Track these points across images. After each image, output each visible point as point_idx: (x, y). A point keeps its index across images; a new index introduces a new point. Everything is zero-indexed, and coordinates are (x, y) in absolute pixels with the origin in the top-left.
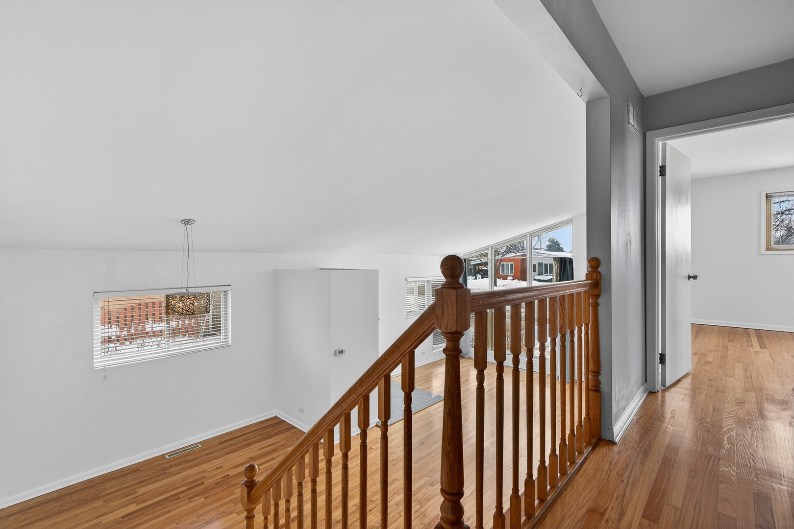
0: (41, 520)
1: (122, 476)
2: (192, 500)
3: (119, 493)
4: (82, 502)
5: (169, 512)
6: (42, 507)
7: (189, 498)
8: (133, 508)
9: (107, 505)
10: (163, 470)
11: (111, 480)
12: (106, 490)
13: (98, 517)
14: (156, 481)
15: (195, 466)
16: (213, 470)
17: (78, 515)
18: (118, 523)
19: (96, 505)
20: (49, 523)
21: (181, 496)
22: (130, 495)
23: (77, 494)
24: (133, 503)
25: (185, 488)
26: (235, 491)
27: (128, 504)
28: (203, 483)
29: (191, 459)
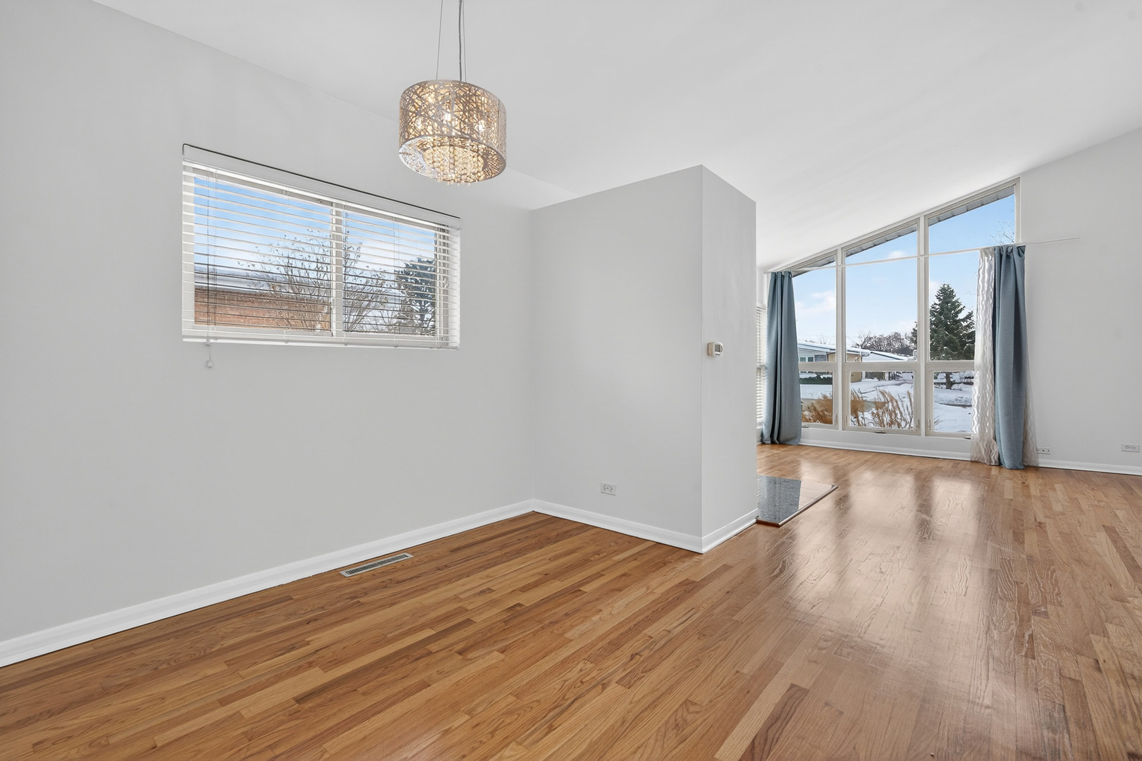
0: (50, 713)
1: (252, 610)
2: (470, 656)
3: (260, 645)
4: (164, 666)
5: (425, 685)
6: (53, 679)
7: (460, 653)
8: (315, 678)
9: (241, 673)
10: (352, 598)
11: (228, 617)
12: (223, 638)
13: (223, 702)
14: (346, 620)
15: (422, 589)
16: (475, 595)
17: (163, 699)
18: (294, 715)
19: (210, 672)
20: (76, 721)
21: (433, 647)
22: (293, 648)
23: (145, 649)
24: (310, 665)
25: (429, 633)
26: (568, 635)
27: (299, 669)
28: (469, 622)
29: (404, 577)
